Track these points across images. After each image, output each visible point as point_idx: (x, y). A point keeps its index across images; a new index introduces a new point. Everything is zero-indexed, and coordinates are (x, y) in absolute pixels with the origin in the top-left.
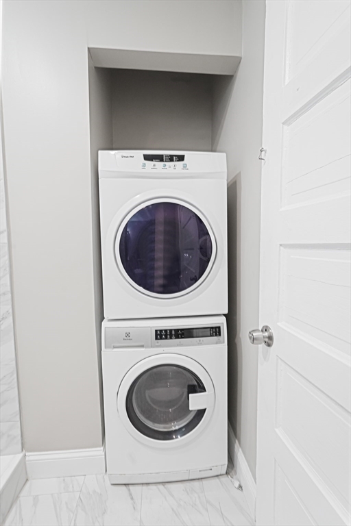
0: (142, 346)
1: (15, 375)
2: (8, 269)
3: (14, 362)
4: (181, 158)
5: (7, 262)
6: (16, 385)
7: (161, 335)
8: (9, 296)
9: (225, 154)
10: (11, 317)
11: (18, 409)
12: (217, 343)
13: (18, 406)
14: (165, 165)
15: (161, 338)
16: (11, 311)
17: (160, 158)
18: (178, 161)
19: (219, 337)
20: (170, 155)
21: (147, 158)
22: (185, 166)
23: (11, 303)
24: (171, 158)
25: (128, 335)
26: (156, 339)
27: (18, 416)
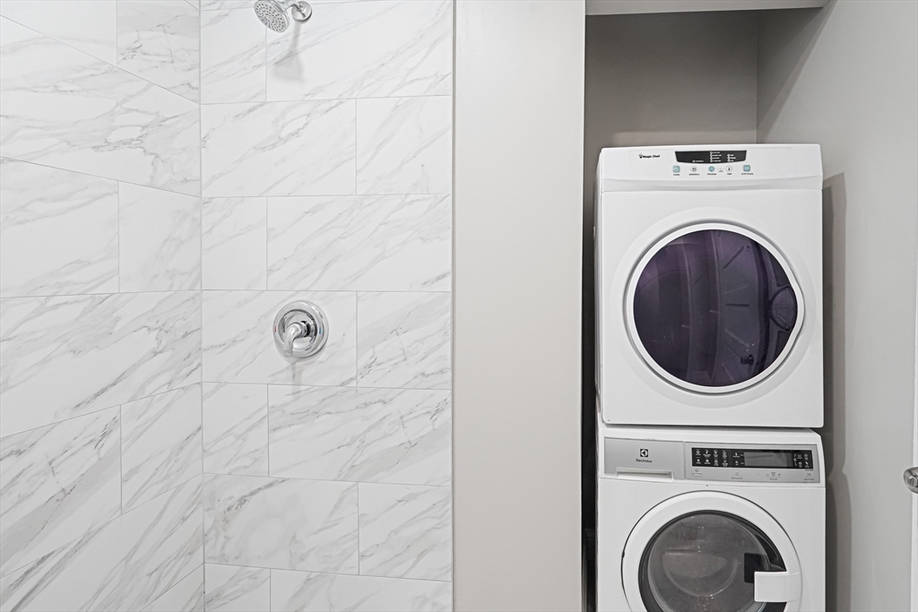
0: (668, 475)
1: (450, 505)
2: (450, 332)
3: (450, 483)
4: (740, 156)
5: (450, 322)
6: (450, 521)
7: (704, 457)
8: (449, 375)
9: (818, 146)
10: (450, 410)
11: (450, 561)
12: (805, 481)
13: (451, 556)
14: (712, 169)
15: (703, 464)
16: (449, 399)
17: (703, 157)
18: (735, 161)
19: (809, 471)
20: (721, 152)
21: (682, 157)
22: (747, 169)
23: (450, 388)
24: (723, 157)
25: (644, 453)
26: (694, 464)
27: (450, 573)
